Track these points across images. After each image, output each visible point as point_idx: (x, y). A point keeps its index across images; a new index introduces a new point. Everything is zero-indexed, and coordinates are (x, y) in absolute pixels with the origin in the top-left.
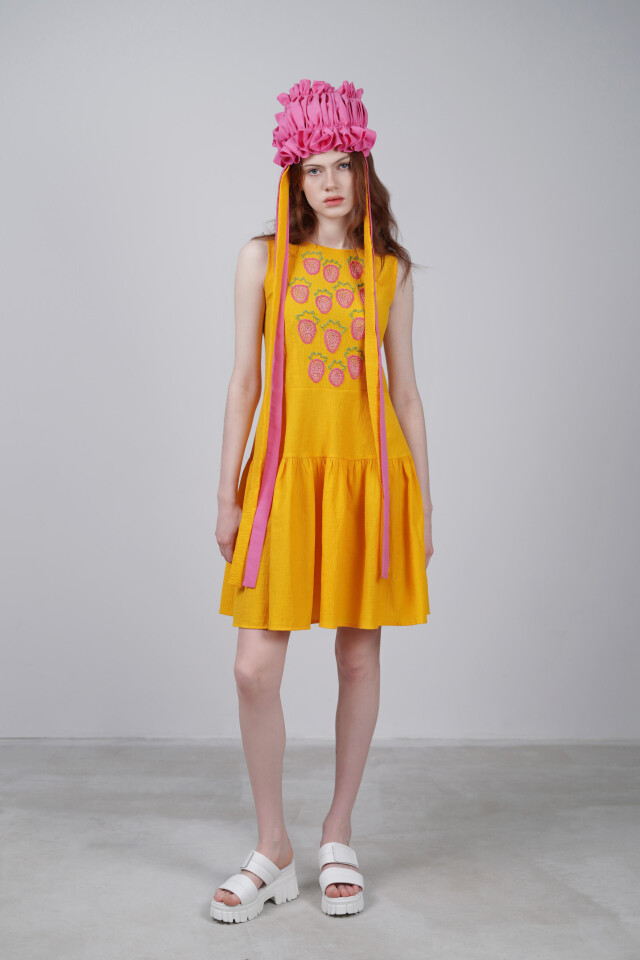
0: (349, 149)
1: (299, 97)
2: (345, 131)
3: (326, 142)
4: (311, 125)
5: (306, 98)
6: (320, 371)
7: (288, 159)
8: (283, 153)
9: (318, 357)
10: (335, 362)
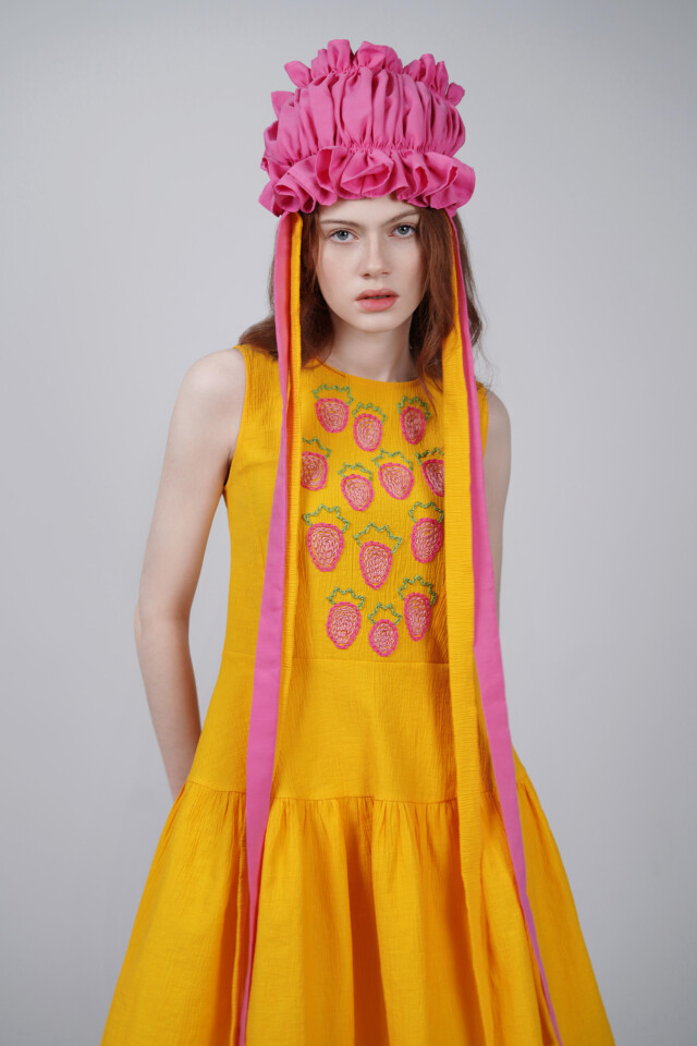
0: (419, 199)
1: (330, 76)
2: (416, 161)
3: (375, 178)
4: (346, 140)
5: (342, 76)
6: (351, 628)
7: (288, 201)
8: (283, 188)
9: (348, 598)
10: (380, 607)
